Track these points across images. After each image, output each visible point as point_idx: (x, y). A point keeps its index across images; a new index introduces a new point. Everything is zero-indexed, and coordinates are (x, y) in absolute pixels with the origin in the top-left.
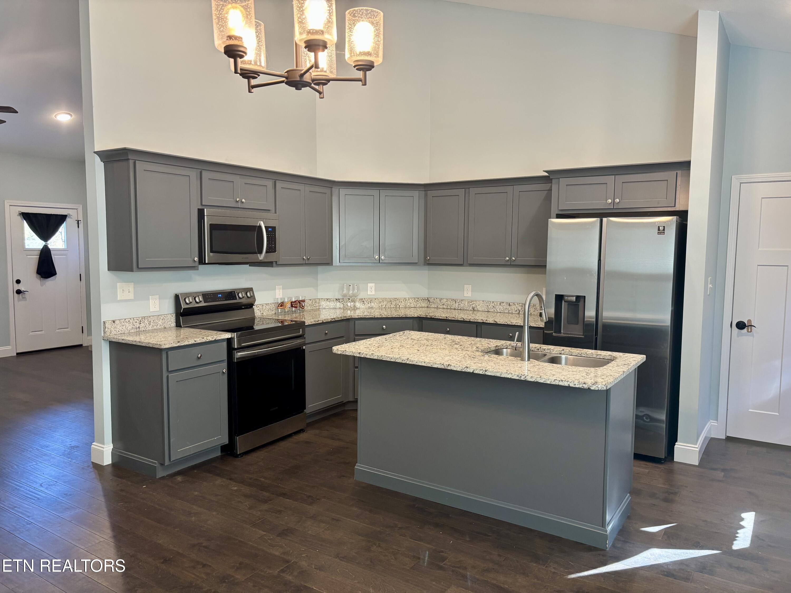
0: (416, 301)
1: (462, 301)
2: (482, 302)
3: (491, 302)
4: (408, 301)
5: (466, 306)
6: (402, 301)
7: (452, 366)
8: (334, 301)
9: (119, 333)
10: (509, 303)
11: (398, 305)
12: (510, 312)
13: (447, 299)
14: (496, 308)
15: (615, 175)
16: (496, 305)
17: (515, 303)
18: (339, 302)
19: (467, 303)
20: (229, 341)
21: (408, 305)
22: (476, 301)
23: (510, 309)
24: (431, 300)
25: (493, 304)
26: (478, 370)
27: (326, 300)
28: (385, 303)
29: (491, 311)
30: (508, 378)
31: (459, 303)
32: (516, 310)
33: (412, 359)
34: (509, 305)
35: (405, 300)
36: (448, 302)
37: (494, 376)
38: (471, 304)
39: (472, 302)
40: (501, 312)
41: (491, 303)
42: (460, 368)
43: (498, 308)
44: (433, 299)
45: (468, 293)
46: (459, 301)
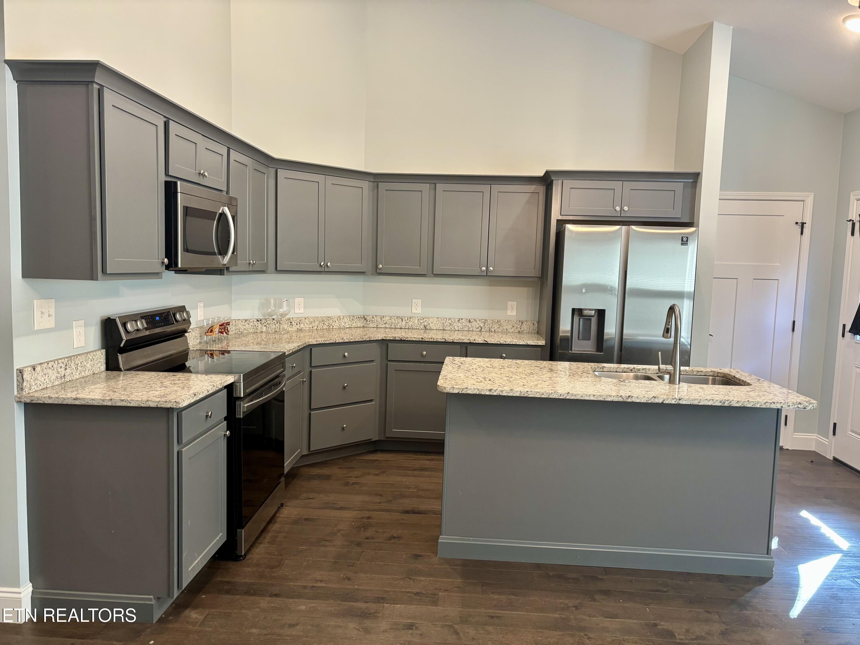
0: (351, 320)
1: (410, 318)
2: (436, 320)
3: (448, 319)
4: (343, 320)
5: (415, 324)
6: (336, 320)
7: (633, 398)
8: (254, 322)
10: (469, 320)
11: (331, 326)
12: (471, 329)
13: (391, 318)
14: (454, 326)
15: (623, 181)
16: (453, 322)
17: (476, 320)
18: (261, 323)
19: (416, 321)
20: (230, 388)
21: (342, 325)
22: (428, 318)
23: (470, 326)
24: (368, 318)
25: (450, 321)
26: (670, 399)
27: (244, 322)
28: (316, 323)
29: (447, 329)
30: (708, 406)
31: (407, 321)
32: (477, 327)
33: (575, 393)
34: (469, 322)
35: (339, 319)
36: (392, 320)
37: (690, 405)
38: (422, 321)
39: (423, 319)
40: (460, 329)
41: (447, 321)
42: (644, 399)
43: (456, 326)
44: (371, 317)
45: (417, 309)
46: (407, 319)
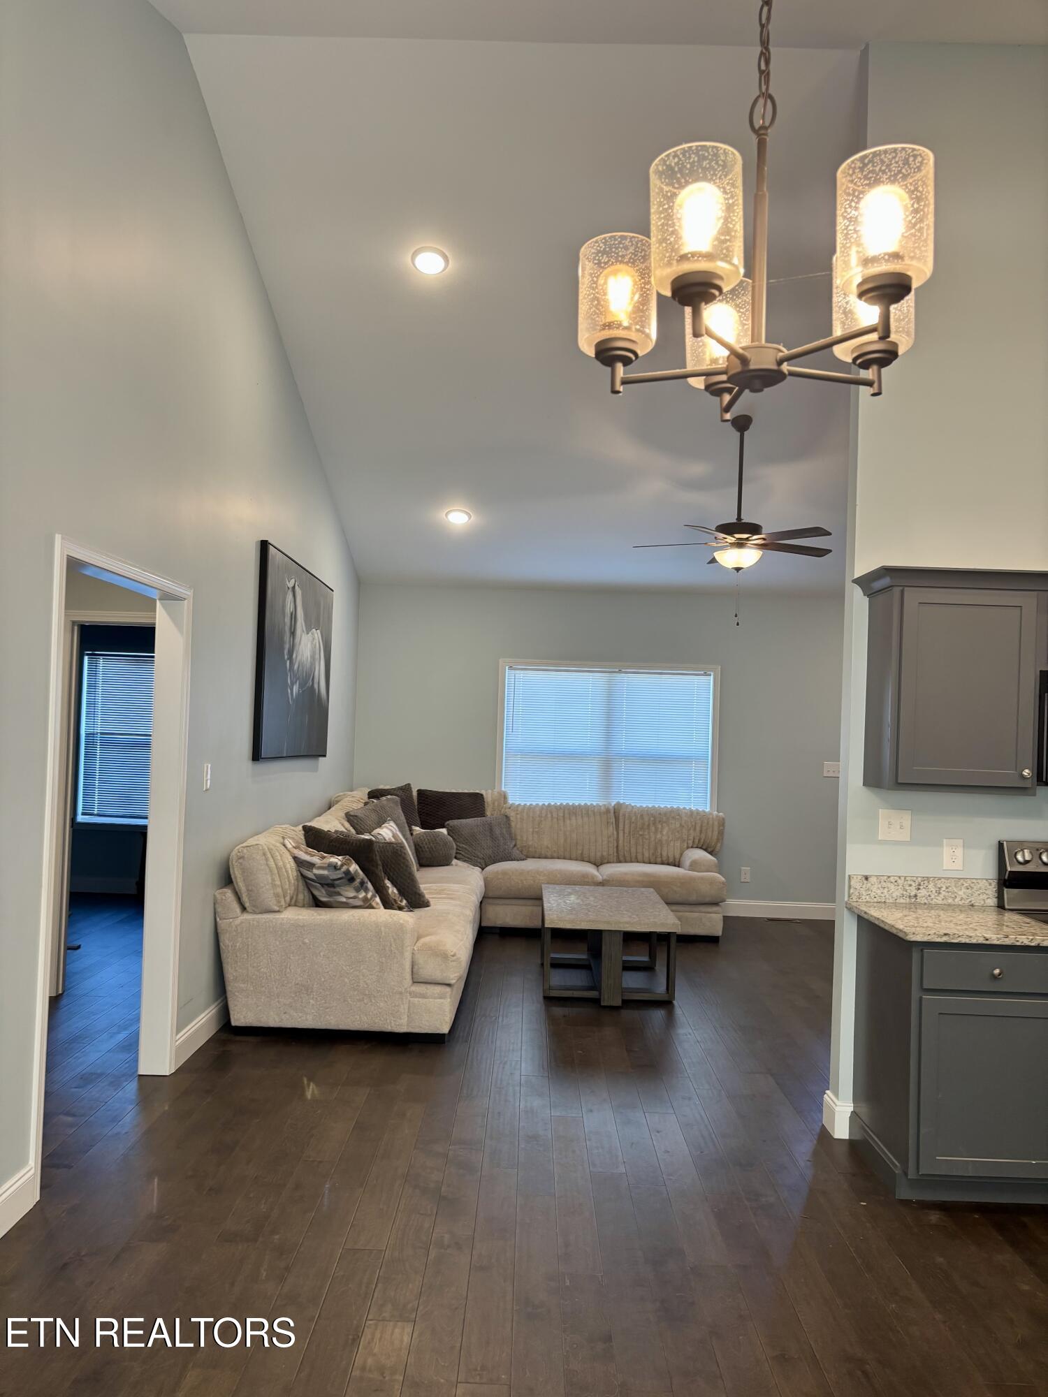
9: (875, 900)
